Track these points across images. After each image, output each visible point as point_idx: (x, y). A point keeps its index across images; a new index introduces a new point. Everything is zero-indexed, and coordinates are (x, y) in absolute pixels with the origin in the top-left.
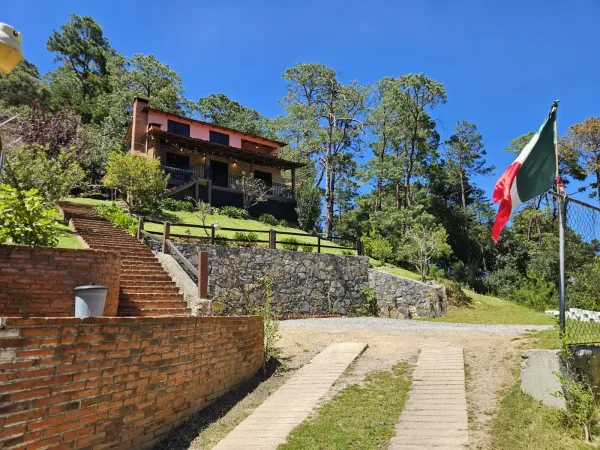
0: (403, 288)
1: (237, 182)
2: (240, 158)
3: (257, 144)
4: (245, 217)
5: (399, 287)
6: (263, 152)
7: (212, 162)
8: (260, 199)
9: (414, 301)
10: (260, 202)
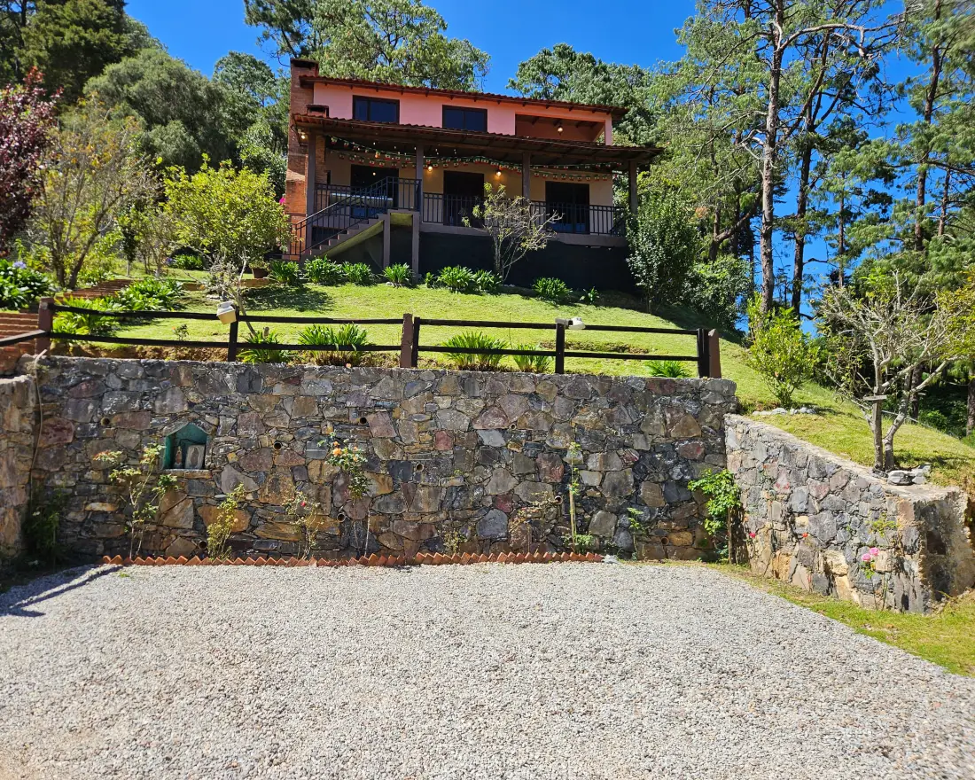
0: (813, 487)
1: (476, 211)
2: (503, 159)
3: (558, 122)
4: (494, 290)
5: (800, 482)
6: (577, 138)
7: (448, 175)
8: (530, 245)
9: (841, 536)
10: (531, 252)
